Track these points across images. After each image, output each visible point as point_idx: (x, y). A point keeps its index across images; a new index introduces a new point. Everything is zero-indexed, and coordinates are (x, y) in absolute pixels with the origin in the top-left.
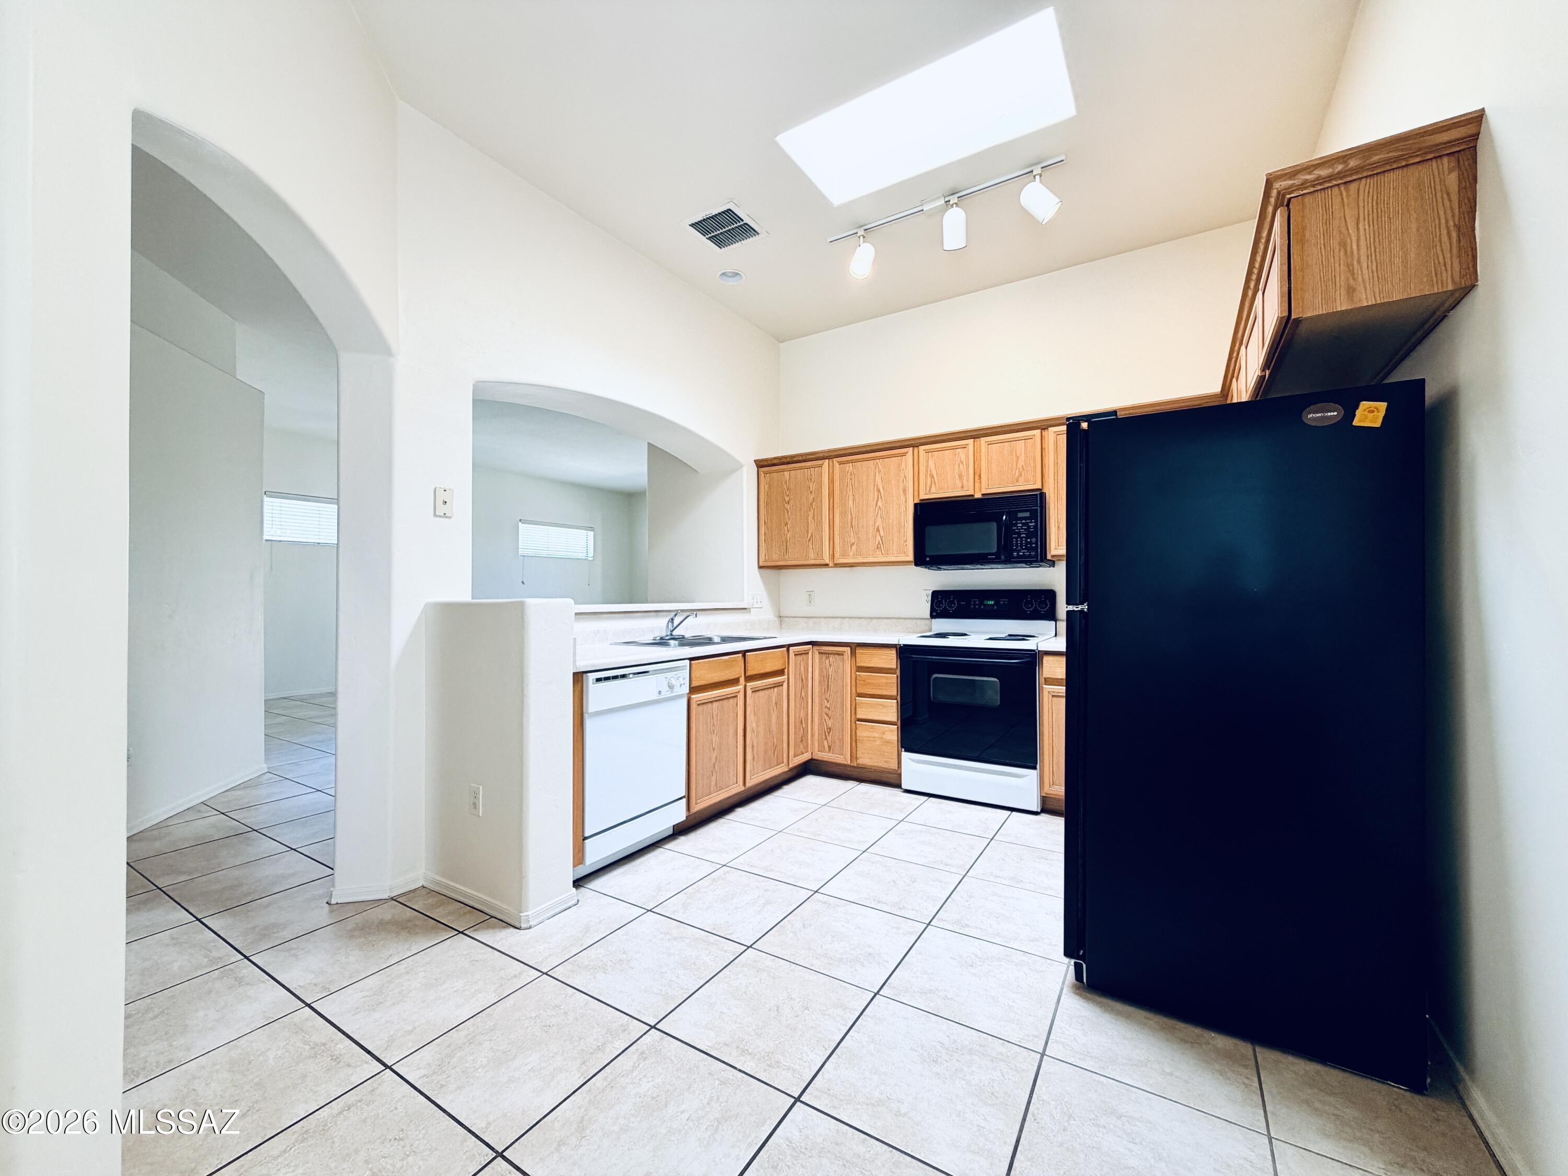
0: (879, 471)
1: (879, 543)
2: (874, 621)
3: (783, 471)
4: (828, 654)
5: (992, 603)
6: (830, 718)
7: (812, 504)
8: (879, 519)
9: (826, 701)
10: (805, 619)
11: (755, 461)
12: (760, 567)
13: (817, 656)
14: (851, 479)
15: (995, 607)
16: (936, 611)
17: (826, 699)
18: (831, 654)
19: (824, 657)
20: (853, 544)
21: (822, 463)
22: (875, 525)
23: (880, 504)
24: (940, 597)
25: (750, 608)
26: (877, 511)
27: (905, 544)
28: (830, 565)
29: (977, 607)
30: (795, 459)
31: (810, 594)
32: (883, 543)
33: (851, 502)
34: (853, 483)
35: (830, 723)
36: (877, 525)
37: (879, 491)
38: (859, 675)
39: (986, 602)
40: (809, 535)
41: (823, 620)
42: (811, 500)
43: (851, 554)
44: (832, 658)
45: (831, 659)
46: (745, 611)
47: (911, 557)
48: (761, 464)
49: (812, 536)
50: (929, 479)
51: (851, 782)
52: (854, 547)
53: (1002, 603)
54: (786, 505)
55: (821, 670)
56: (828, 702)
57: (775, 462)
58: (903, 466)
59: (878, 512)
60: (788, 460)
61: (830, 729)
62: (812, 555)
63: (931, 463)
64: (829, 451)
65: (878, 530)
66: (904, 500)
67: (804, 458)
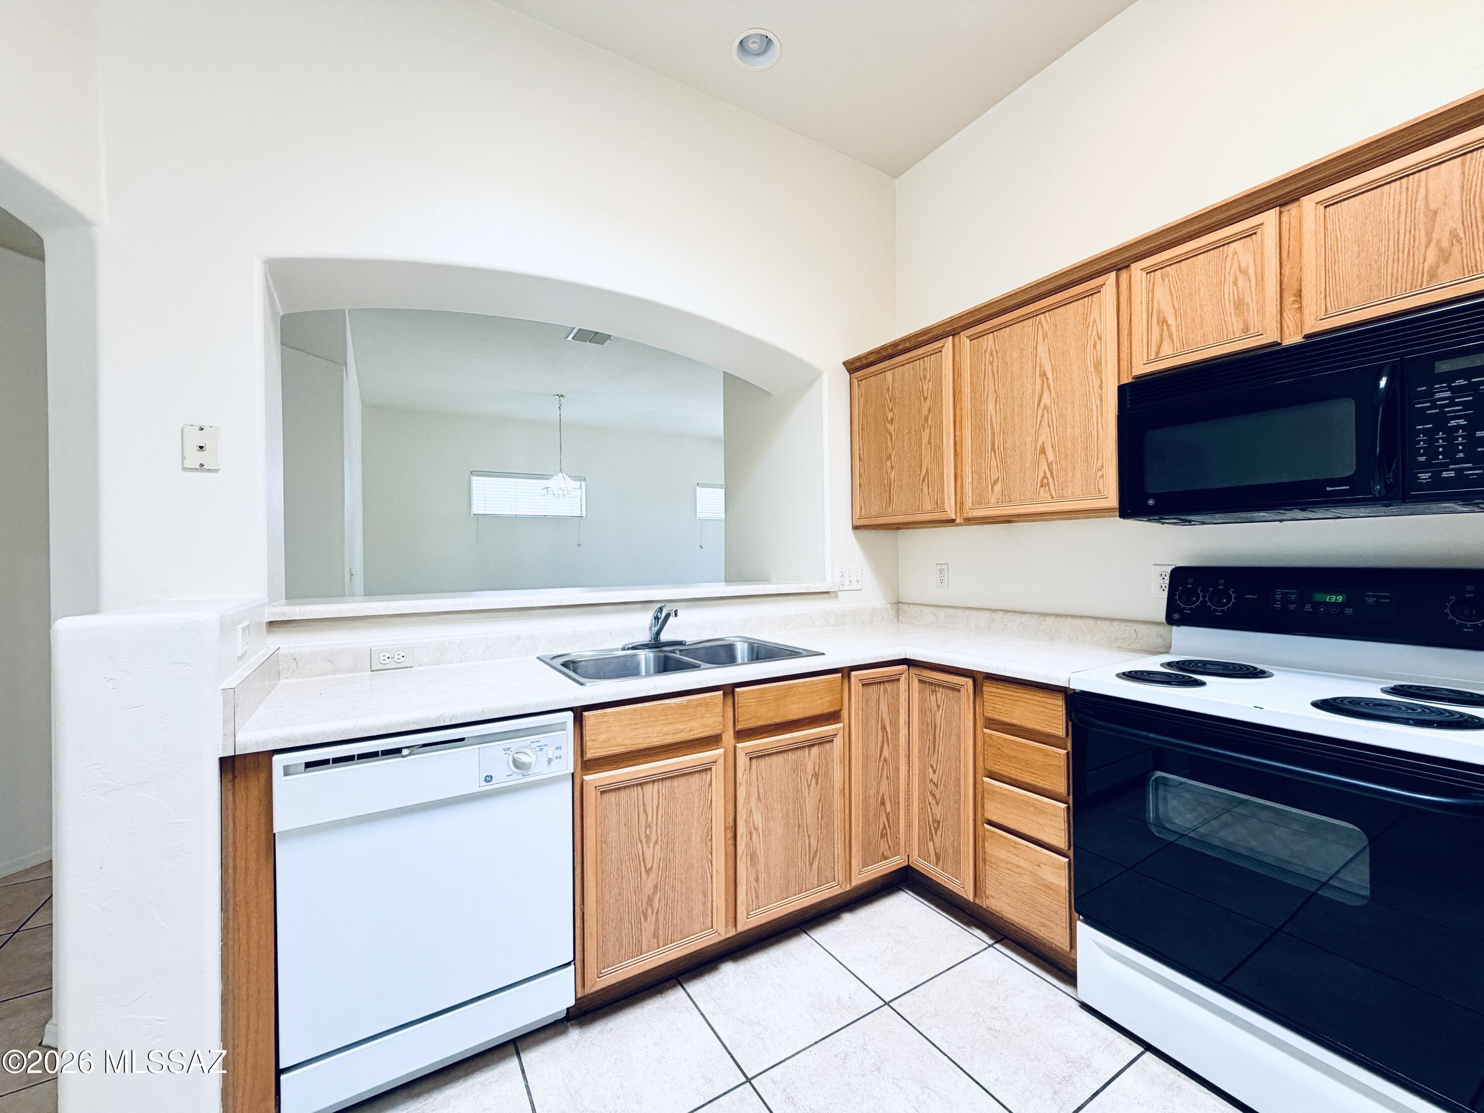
0: (1045, 336)
1: (1045, 477)
2: (1049, 620)
3: (884, 371)
4: (935, 685)
5: (1340, 599)
6: (937, 803)
7: (926, 419)
8: (1045, 430)
9: (931, 770)
10: (934, 610)
11: (844, 364)
12: (855, 528)
13: (916, 685)
14: (992, 363)
15: (1349, 611)
16: (1180, 611)
17: (932, 766)
18: (939, 686)
19: (928, 688)
20: (996, 482)
21: (941, 345)
22: (1036, 442)
23: (1046, 400)
24: (1191, 580)
25: (836, 592)
26: (1040, 414)
27: (1099, 474)
28: (958, 521)
29: (1292, 607)
30: (900, 348)
31: (942, 570)
32: (1052, 476)
33: (991, 406)
34: (995, 369)
35: (938, 811)
36: (1040, 442)
37: (1044, 375)
38: (990, 736)
39: (1318, 597)
40: (923, 473)
41: (959, 612)
42: (925, 411)
43: (993, 500)
44: (941, 693)
45: (939, 695)
46: (827, 595)
47: (1112, 499)
48: (854, 367)
49: (927, 472)
50: (1156, 330)
51: (978, 933)
52: (998, 488)
53: (1371, 600)
54: (889, 426)
55: (923, 712)
56: (934, 772)
57: (872, 358)
58: (1095, 314)
59: (1043, 417)
60: (890, 351)
61: (938, 822)
62: (928, 506)
63: (1162, 296)
64: (952, 321)
65: (1043, 451)
66: (1097, 384)
67: (913, 343)
